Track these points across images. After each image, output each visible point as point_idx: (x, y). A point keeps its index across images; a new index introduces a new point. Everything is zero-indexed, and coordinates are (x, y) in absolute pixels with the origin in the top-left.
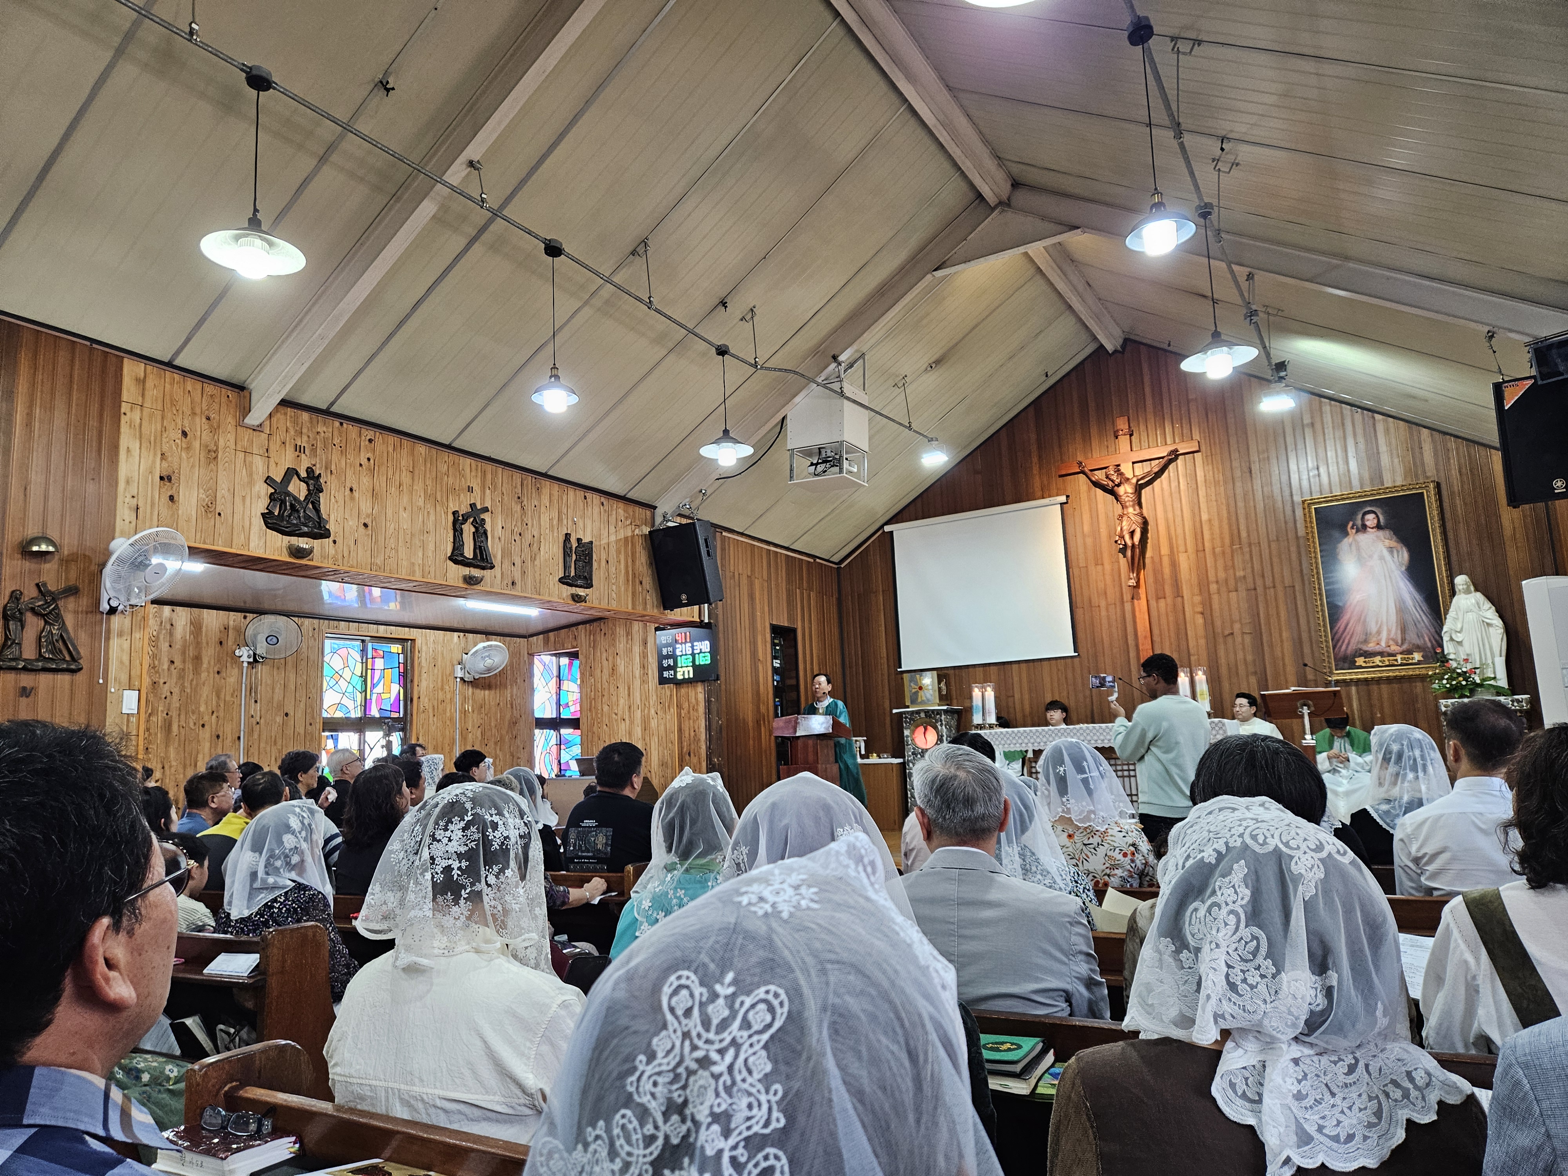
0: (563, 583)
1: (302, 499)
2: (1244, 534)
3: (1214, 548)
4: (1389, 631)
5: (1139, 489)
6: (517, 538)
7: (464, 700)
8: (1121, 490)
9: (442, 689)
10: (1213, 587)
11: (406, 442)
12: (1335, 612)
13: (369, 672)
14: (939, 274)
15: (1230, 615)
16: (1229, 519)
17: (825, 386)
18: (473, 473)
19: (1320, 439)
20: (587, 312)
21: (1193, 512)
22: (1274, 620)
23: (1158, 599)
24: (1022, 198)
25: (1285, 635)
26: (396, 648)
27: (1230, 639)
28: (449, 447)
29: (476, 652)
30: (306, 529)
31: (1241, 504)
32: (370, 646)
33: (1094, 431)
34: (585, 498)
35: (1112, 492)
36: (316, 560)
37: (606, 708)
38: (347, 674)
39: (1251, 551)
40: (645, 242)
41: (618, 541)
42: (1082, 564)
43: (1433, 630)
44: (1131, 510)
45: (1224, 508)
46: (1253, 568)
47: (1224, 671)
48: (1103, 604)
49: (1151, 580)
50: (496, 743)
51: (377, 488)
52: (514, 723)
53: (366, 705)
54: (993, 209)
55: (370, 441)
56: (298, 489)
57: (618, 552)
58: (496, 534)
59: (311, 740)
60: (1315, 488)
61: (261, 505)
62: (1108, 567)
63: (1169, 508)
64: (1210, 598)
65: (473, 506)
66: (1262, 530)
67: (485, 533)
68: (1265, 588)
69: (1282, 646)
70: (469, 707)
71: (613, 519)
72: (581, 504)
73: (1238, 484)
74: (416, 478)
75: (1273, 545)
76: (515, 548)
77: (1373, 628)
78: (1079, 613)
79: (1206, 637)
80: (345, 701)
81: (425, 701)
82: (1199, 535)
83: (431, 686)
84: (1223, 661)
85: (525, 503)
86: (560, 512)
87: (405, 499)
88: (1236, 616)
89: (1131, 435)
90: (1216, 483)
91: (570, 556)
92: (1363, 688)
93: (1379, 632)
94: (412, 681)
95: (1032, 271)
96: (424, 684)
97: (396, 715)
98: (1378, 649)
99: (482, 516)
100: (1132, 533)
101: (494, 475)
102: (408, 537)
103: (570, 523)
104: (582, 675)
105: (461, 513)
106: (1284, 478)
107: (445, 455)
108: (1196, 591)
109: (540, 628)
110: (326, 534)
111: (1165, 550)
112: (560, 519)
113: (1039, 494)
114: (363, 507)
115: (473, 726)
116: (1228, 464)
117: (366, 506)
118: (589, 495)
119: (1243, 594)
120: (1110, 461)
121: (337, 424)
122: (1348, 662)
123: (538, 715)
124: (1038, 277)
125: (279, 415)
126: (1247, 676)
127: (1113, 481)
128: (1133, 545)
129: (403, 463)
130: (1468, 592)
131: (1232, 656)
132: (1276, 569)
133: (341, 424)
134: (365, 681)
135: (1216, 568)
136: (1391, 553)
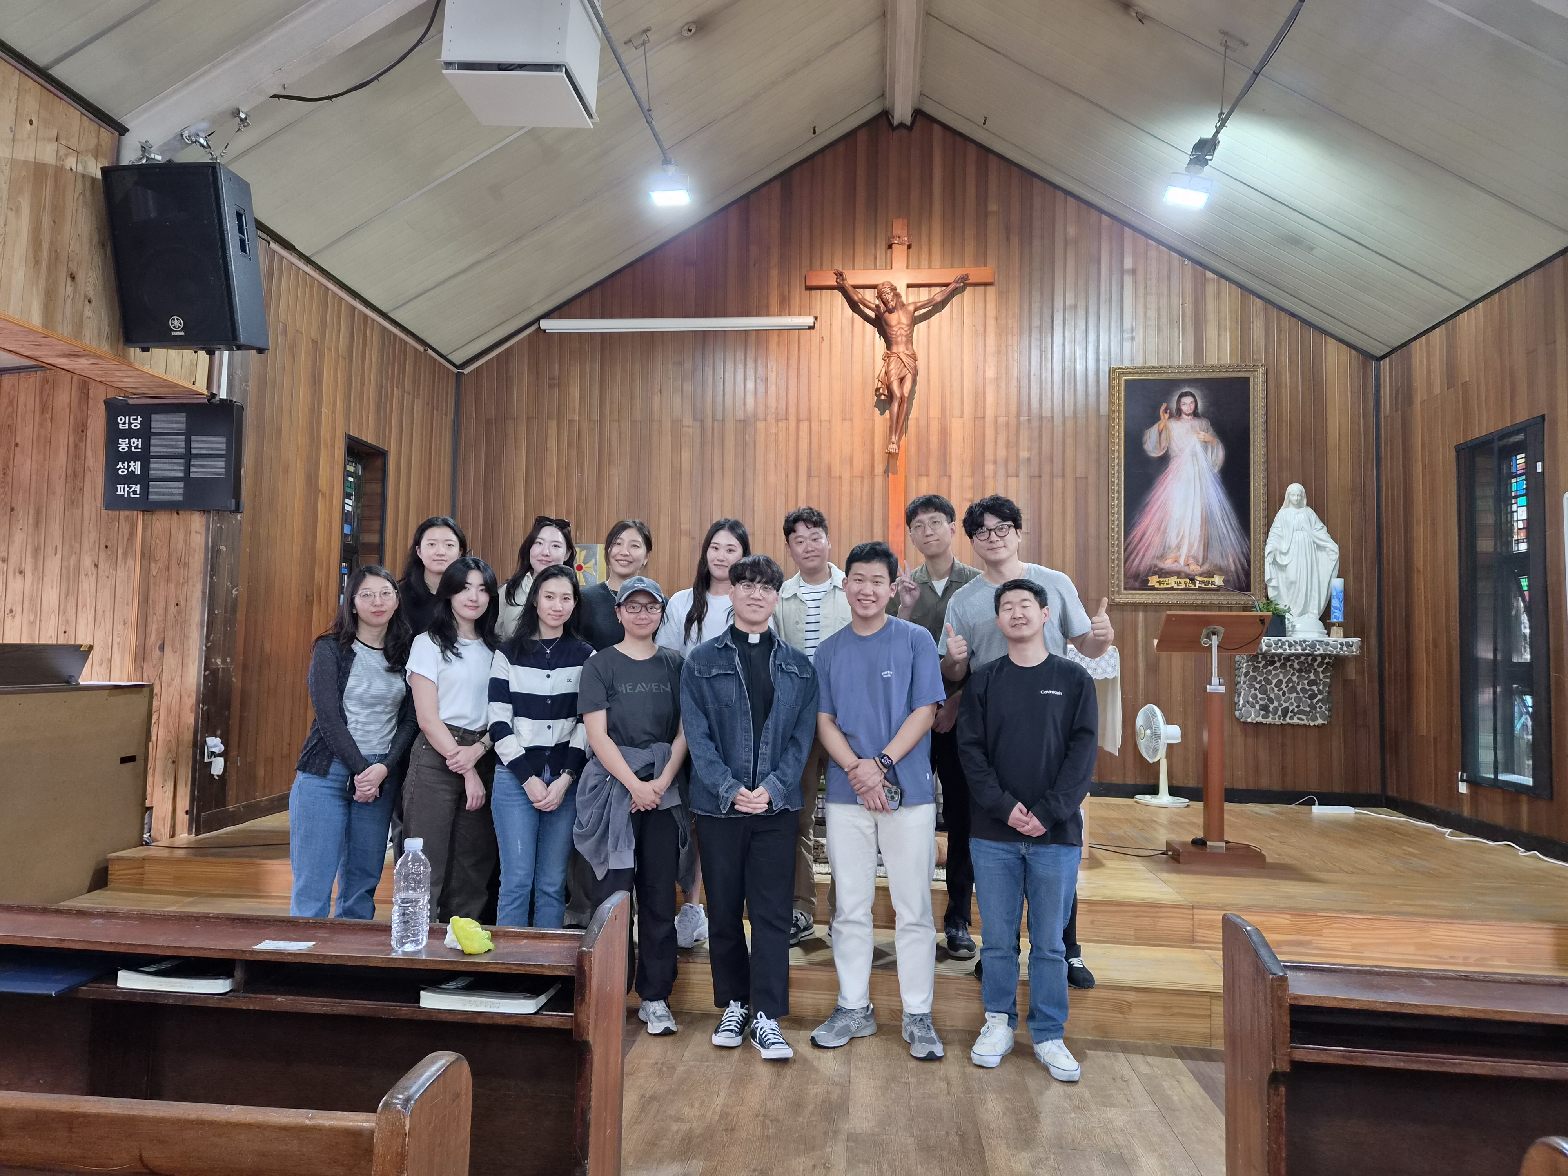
2: (1035, 403)
3: (996, 417)
4: (1191, 545)
5: (915, 320)
8: (891, 320)
10: (990, 468)
12: (1132, 516)
16: (1019, 381)
19: (1141, 292)
21: (974, 363)
22: (1057, 519)
23: (919, 476)
25: (1069, 539)
31: (1035, 363)
33: (860, 230)
39: (1041, 427)
43: (1238, 550)
44: (901, 348)
45: (1015, 365)
46: (1040, 448)
48: (847, 474)
49: (913, 446)
60: (1127, 357)
62: (857, 424)
63: (946, 355)
66: (1058, 402)
68: (1052, 476)
69: (1064, 554)
73: (1036, 336)
75: (1069, 422)
77: (1174, 542)
82: (979, 397)
89: (910, 247)
90: (1009, 331)
92: (1152, 614)
93: (1178, 547)
98: (1175, 567)
100: (901, 381)
106: (1092, 336)
111: (935, 412)
113: (775, 308)
116: (1026, 307)
119: (1023, 479)
122: (1139, 581)
128: (902, 397)
132: (1069, 454)
135: (996, 444)
136: (1205, 449)
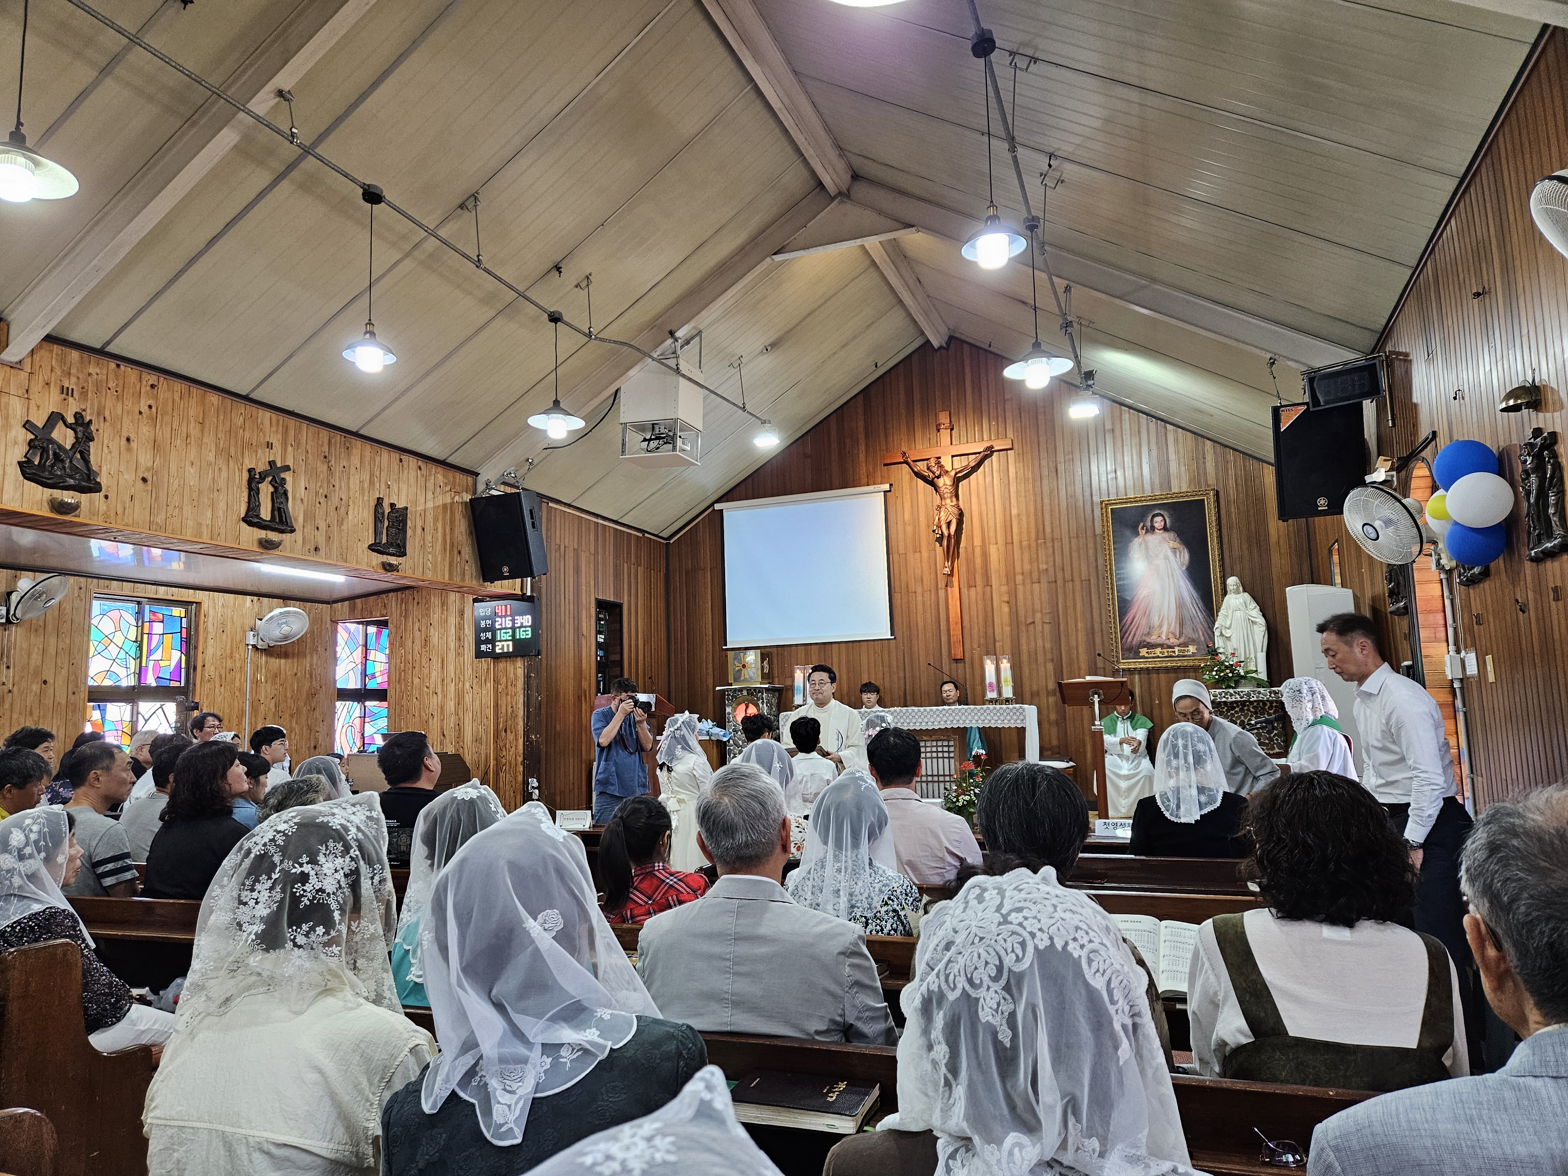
0: (373, 550)
1: (68, 447)
2: (1048, 530)
3: (1021, 542)
4: (1169, 625)
5: (957, 481)
6: (323, 500)
7: (257, 669)
8: (940, 482)
9: (231, 657)
10: (1019, 578)
11: (195, 390)
12: (1124, 606)
13: (146, 636)
14: (778, 258)
15: (1033, 604)
16: (1036, 514)
17: (659, 361)
18: (274, 429)
19: (1119, 444)
20: (408, 264)
21: (1004, 505)
22: (1070, 611)
23: (969, 587)
24: (861, 191)
25: (1080, 625)
26: (178, 612)
27: (1031, 628)
28: (246, 398)
29: (272, 618)
30: (72, 482)
31: (1046, 501)
32: (147, 608)
33: (918, 421)
34: (401, 460)
35: (932, 483)
36: (83, 517)
37: (416, 681)
38: (119, 639)
39: (1053, 546)
40: (475, 197)
41: (435, 508)
42: (902, 551)
43: (1206, 626)
44: (948, 501)
45: (1032, 503)
46: (1054, 561)
47: (1025, 657)
48: (919, 590)
49: (963, 569)
50: (292, 716)
51: (159, 439)
52: (312, 694)
53: (140, 673)
54: (833, 199)
55: (153, 386)
56: (64, 437)
57: (436, 520)
58: (298, 495)
59: (74, 711)
60: (1113, 490)
61: (19, 452)
62: (925, 554)
63: (983, 501)
64: (1016, 589)
65: (272, 463)
66: (1065, 526)
67: (285, 493)
68: (1065, 581)
69: (1077, 636)
70: (261, 677)
71: (430, 484)
72: (396, 468)
73: (1045, 482)
74: (206, 430)
75: (1074, 541)
76: (320, 511)
77: (1156, 621)
78: (897, 597)
79: (1011, 625)
80: (115, 668)
81: (210, 670)
82: (1008, 527)
83: (219, 653)
84: (1024, 648)
85: (333, 462)
86: (372, 475)
87: (193, 453)
88: (1038, 607)
89: (952, 429)
90: (1026, 480)
91: (382, 522)
92: (1145, 676)
93: (1160, 626)
94: (196, 648)
95: (867, 263)
96: (210, 651)
97: (177, 684)
98: (1159, 641)
99: (283, 475)
100: (949, 524)
101: (298, 431)
102: (195, 495)
103: (383, 486)
104: (391, 644)
105: (258, 471)
106: (1086, 479)
107: (242, 407)
108: (1004, 581)
109: (346, 594)
110: (96, 488)
111: (977, 542)
112: (372, 483)
113: (865, 480)
114: (142, 460)
115: (266, 697)
116: (1037, 463)
117: (145, 458)
118: (405, 457)
119: (1044, 585)
120: (932, 453)
121: (113, 365)
122: (1133, 651)
123: (339, 685)
124: (872, 269)
125: (42, 352)
126: (1045, 663)
127: (933, 473)
128: (949, 535)
129: (191, 413)
130: (1237, 592)
131: (1033, 643)
132: (1075, 564)
133: (118, 366)
134: (140, 647)
135: (1022, 560)
136: (1175, 553)
